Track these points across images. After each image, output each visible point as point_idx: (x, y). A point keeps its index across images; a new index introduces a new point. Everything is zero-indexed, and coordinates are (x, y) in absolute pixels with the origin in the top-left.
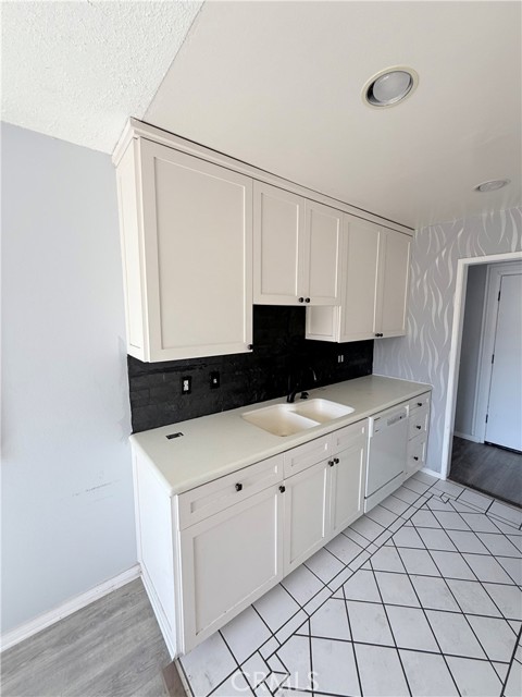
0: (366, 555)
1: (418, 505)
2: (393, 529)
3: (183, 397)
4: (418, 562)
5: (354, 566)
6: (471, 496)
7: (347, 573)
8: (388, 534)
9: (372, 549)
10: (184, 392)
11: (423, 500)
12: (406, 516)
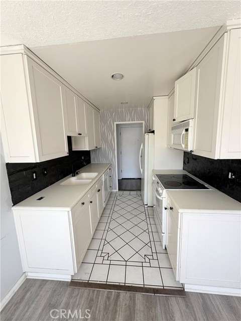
0: (110, 218)
1: (115, 200)
2: (113, 208)
3: (34, 182)
4: (123, 212)
5: (109, 222)
6: (125, 192)
7: (108, 224)
8: (112, 210)
9: (110, 215)
10: (34, 179)
11: (116, 198)
12: (114, 204)
